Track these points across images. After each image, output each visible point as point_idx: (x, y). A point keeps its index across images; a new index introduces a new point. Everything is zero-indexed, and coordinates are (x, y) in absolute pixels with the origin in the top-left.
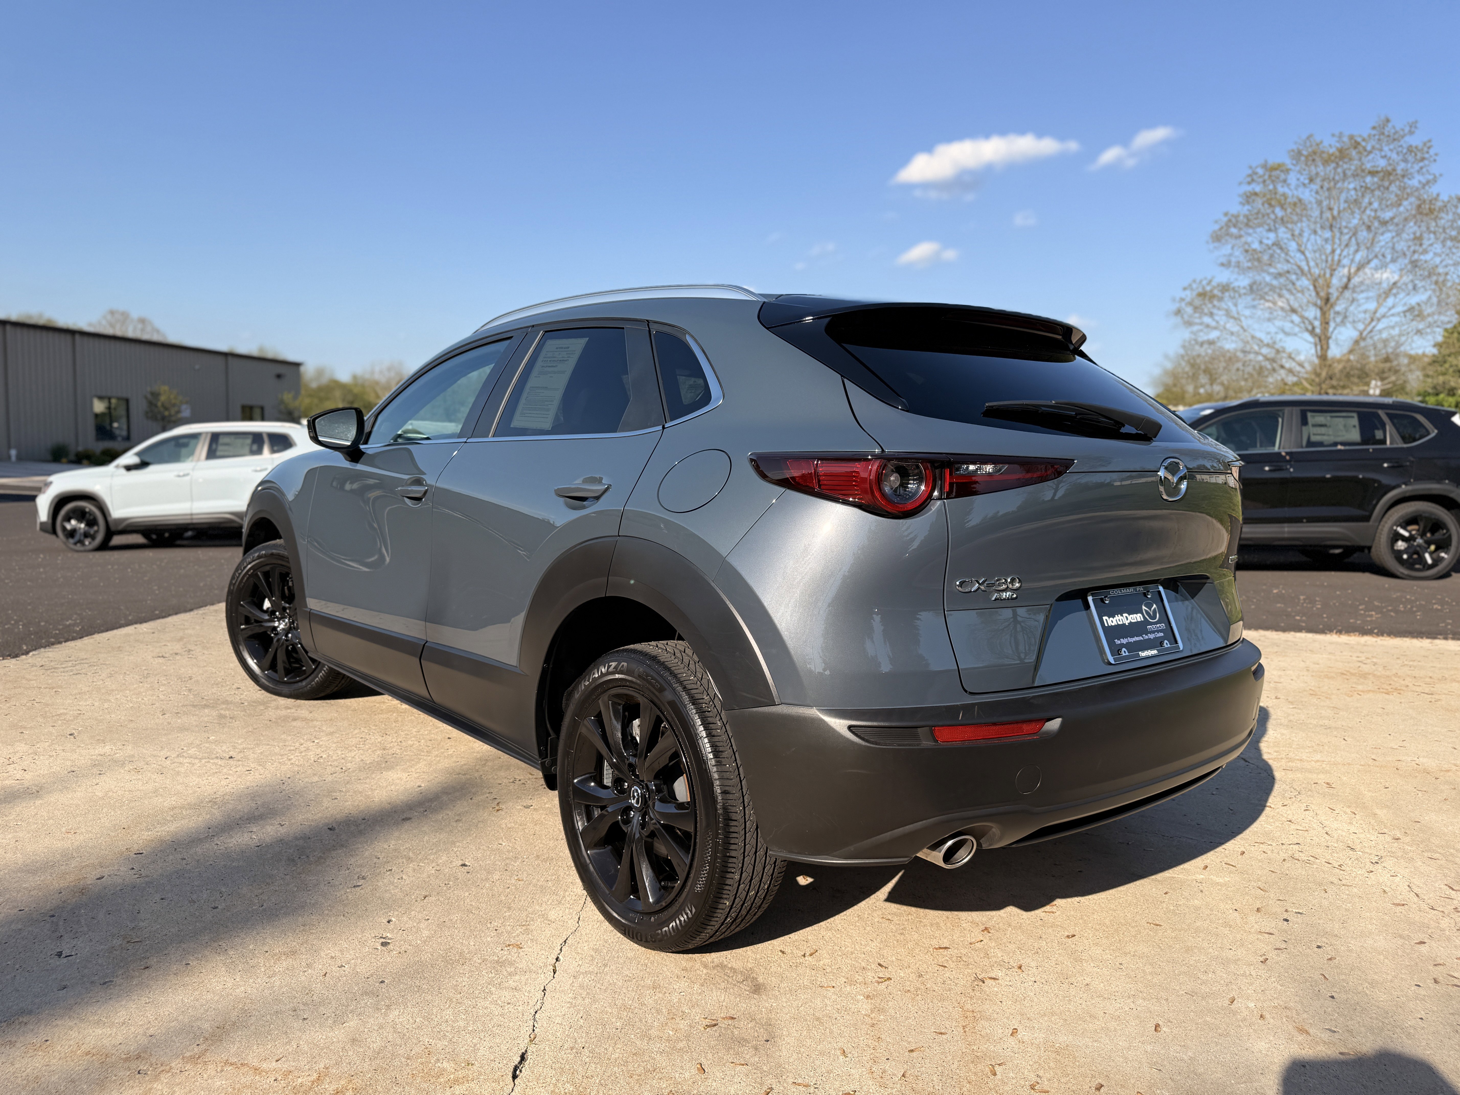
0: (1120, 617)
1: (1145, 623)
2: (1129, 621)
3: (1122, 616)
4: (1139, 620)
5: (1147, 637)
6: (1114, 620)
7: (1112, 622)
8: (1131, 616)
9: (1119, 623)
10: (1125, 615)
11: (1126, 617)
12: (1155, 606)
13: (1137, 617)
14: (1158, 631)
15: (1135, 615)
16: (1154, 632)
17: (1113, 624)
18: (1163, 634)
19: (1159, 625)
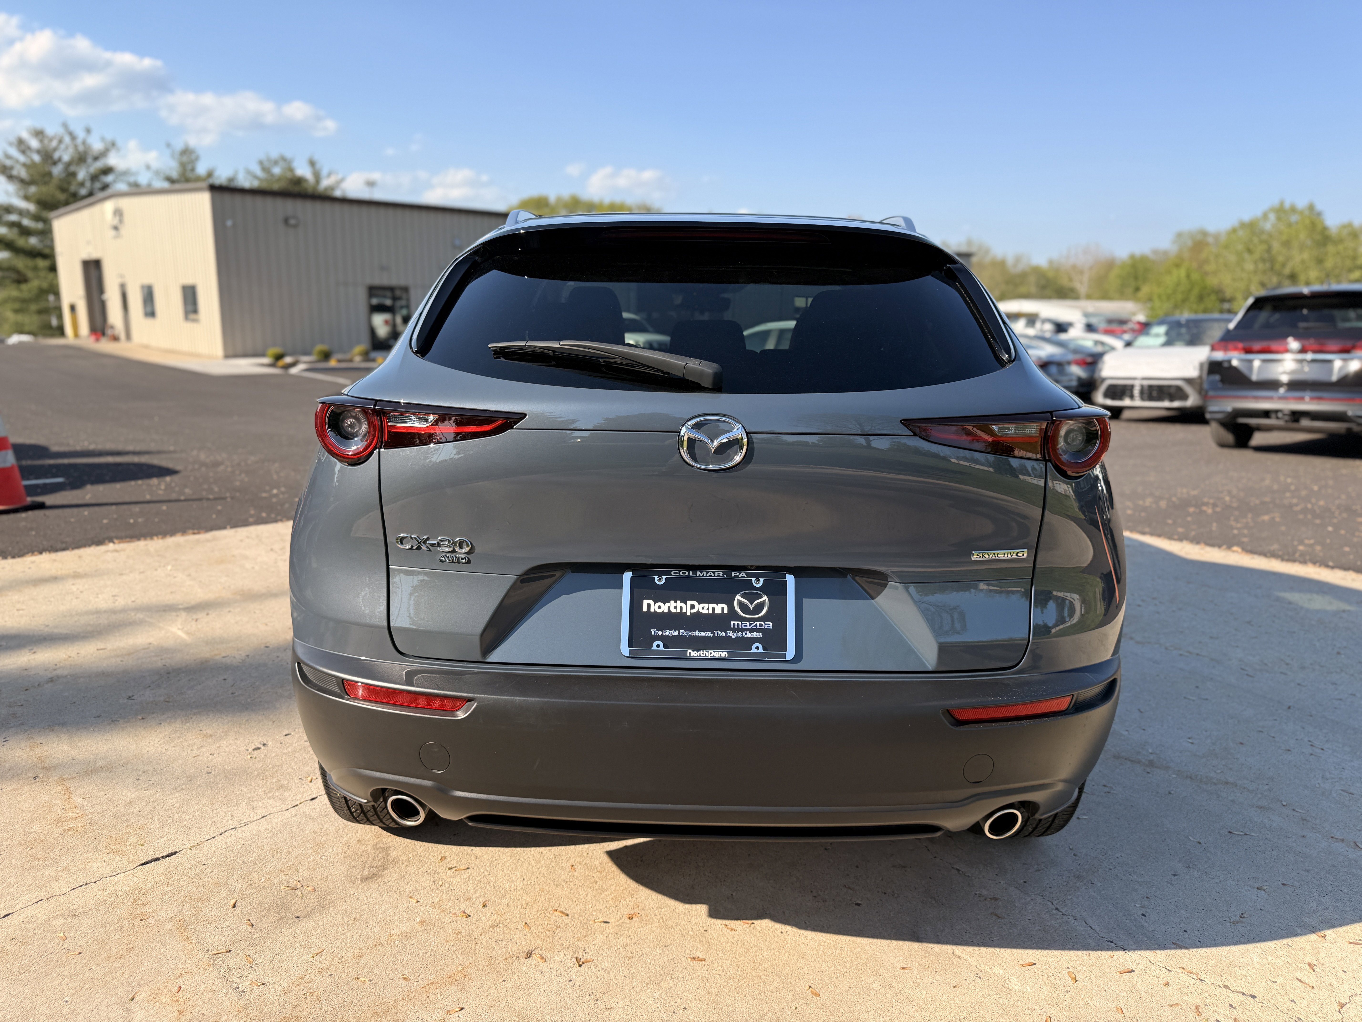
0: (679, 604)
1: (733, 615)
2: (694, 611)
3: (683, 602)
4: (718, 612)
5: (722, 635)
6: (666, 607)
7: (662, 607)
8: (702, 605)
9: (673, 611)
10: (689, 603)
11: (692, 606)
12: (763, 598)
13: (721, 608)
14: (752, 630)
15: (712, 605)
16: (741, 630)
17: (661, 610)
18: (760, 635)
19: (758, 623)
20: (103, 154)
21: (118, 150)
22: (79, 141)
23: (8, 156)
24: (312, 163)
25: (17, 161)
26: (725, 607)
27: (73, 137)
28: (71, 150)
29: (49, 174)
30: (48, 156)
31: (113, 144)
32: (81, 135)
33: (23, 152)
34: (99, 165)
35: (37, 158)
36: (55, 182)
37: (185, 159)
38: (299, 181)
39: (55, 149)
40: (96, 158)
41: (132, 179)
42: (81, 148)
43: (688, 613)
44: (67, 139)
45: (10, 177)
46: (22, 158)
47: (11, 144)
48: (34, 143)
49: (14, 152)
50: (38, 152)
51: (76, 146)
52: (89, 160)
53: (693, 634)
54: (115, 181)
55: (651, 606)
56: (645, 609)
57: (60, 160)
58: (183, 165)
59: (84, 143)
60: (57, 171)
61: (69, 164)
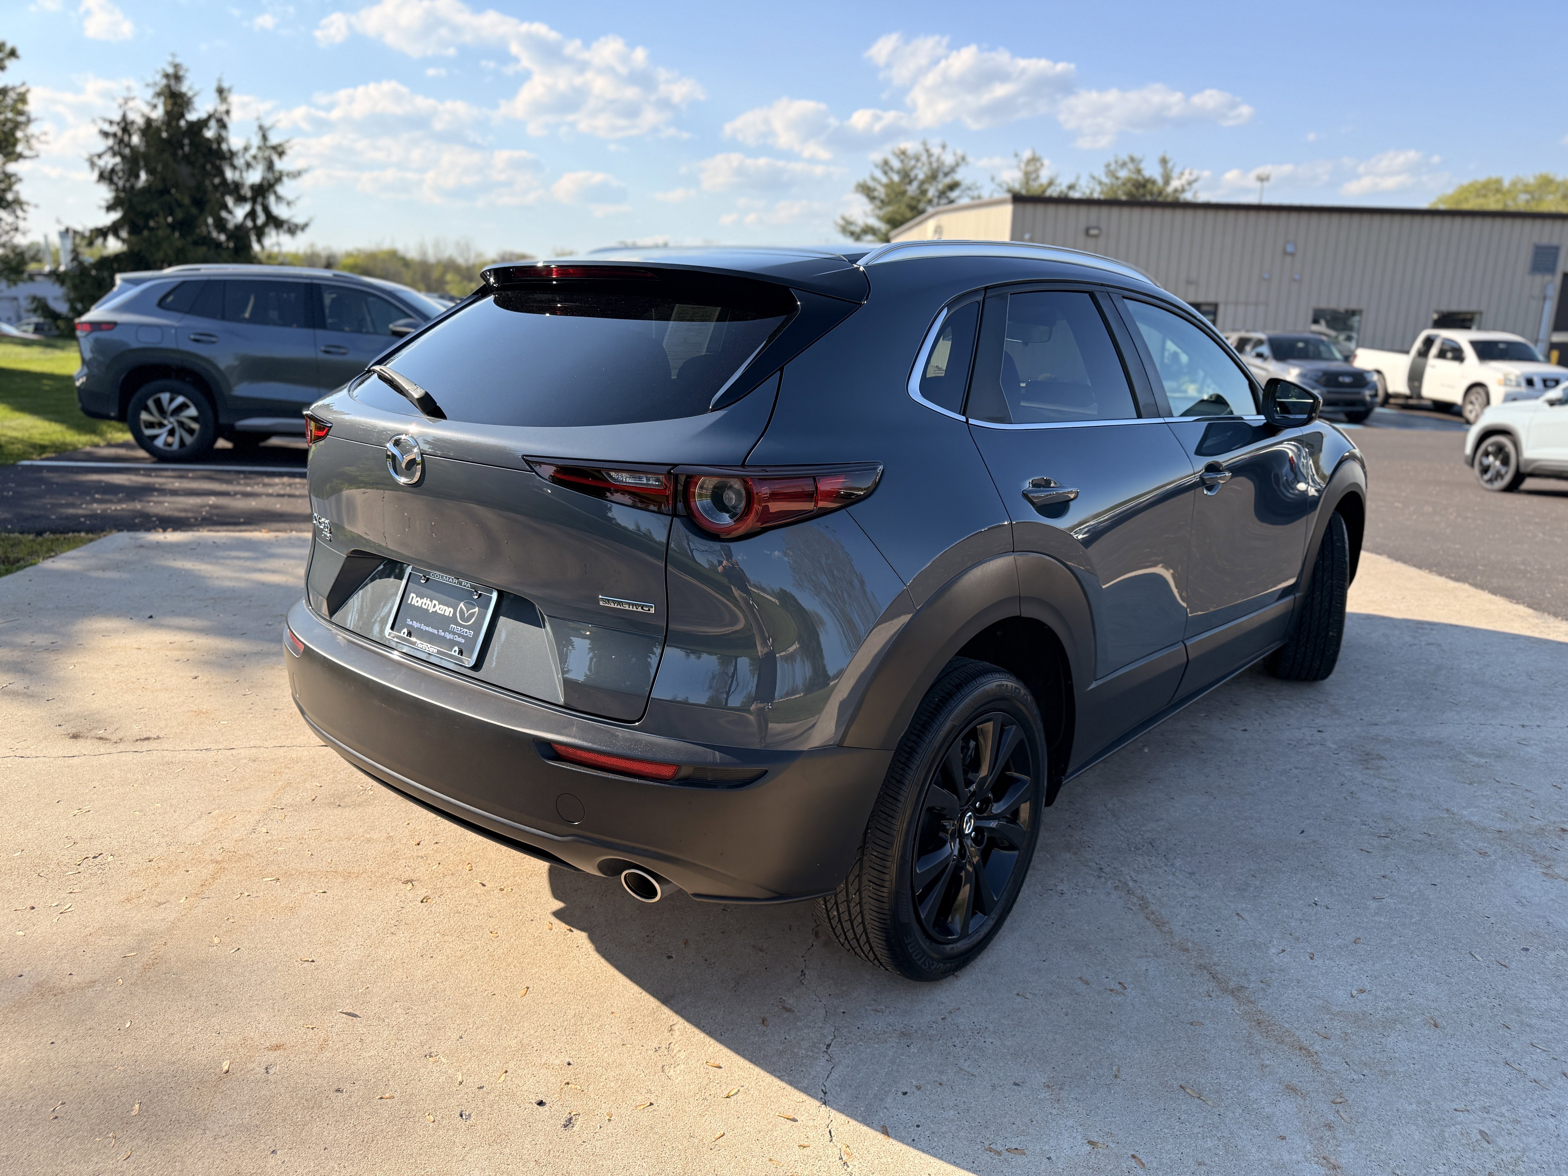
0: (428, 602)
1: (453, 620)
2: (434, 610)
3: (431, 601)
4: (447, 614)
5: (443, 634)
6: (420, 602)
7: (417, 602)
8: (441, 606)
9: (423, 606)
10: (434, 602)
11: (435, 605)
12: (477, 609)
13: (448, 611)
14: (460, 635)
15: (446, 608)
16: (454, 633)
17: (416, 604)
18: (463, 641)
19: (465, 630)
20: (953, 170)
21: (967, 164)
22: (934, 159)
23: (874, 179)
24: (1164, 161)
25: (880, 183)
26: (452, 610)
27: (930, 155)
28: (926, 169)
29: (904, 193)
30: (906, 176)
31: (963, 158)
32: (936, 151)
33: (885, 173)
34: (948, 180)
35: (896, 178)
36: (906, 199)
37: (1031, 168)
38: (1143, 184)
39: (914, 167)
40: (946, 175)
41: (975, 193)
42: (935, 165)
43: (430, 611)
44: (924, 158)
45: (872, 198)
46: (884, 180)
47: (876, 166)
48: (896, 164)
49: (879, 174)
50: (898, 172)
51: (930, 163)
52: (941, 175)
53: (427, 629)
54: (959, 197)
55: (414, 600)
56: (409, 602)
57: (916, 178)
58: (1027, 174)
59: (938, 159)
60: (912, 189)
61: (922, 183)
